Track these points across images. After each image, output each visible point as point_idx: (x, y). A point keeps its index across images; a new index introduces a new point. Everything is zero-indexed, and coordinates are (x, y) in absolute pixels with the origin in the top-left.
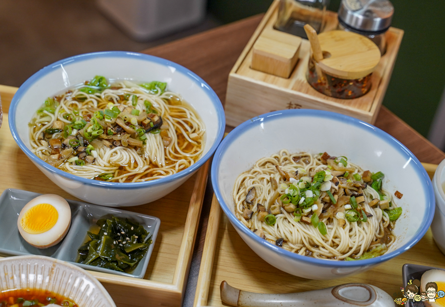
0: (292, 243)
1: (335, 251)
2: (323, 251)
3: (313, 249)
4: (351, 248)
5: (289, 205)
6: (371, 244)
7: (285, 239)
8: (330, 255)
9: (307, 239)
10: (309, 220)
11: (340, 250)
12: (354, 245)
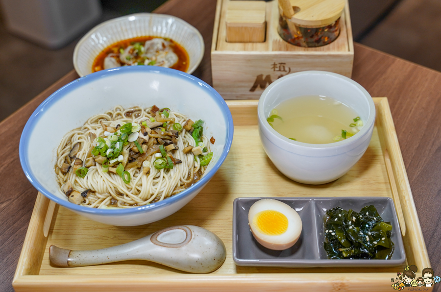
0: (99, 193)
1: (137, 199)
2: (126, 199)
3: (117, 198)
4: (152, 195)
5: (99, 157)
6: (174, 190)
7: (92, 189)
8: (132, 202)
9: (113, 188)
10: (114, 170)
11: (142, 197)
12: (155, 191)
